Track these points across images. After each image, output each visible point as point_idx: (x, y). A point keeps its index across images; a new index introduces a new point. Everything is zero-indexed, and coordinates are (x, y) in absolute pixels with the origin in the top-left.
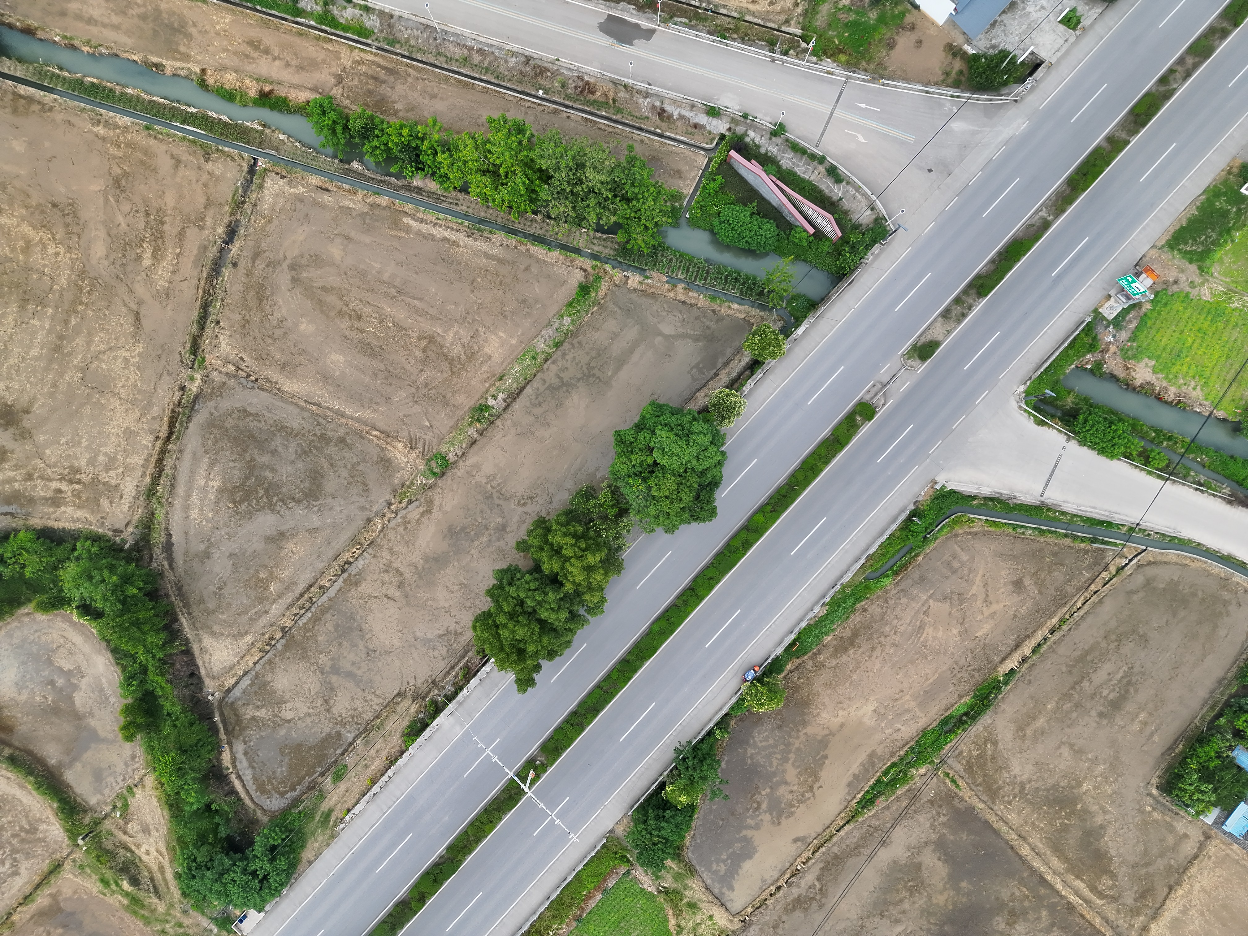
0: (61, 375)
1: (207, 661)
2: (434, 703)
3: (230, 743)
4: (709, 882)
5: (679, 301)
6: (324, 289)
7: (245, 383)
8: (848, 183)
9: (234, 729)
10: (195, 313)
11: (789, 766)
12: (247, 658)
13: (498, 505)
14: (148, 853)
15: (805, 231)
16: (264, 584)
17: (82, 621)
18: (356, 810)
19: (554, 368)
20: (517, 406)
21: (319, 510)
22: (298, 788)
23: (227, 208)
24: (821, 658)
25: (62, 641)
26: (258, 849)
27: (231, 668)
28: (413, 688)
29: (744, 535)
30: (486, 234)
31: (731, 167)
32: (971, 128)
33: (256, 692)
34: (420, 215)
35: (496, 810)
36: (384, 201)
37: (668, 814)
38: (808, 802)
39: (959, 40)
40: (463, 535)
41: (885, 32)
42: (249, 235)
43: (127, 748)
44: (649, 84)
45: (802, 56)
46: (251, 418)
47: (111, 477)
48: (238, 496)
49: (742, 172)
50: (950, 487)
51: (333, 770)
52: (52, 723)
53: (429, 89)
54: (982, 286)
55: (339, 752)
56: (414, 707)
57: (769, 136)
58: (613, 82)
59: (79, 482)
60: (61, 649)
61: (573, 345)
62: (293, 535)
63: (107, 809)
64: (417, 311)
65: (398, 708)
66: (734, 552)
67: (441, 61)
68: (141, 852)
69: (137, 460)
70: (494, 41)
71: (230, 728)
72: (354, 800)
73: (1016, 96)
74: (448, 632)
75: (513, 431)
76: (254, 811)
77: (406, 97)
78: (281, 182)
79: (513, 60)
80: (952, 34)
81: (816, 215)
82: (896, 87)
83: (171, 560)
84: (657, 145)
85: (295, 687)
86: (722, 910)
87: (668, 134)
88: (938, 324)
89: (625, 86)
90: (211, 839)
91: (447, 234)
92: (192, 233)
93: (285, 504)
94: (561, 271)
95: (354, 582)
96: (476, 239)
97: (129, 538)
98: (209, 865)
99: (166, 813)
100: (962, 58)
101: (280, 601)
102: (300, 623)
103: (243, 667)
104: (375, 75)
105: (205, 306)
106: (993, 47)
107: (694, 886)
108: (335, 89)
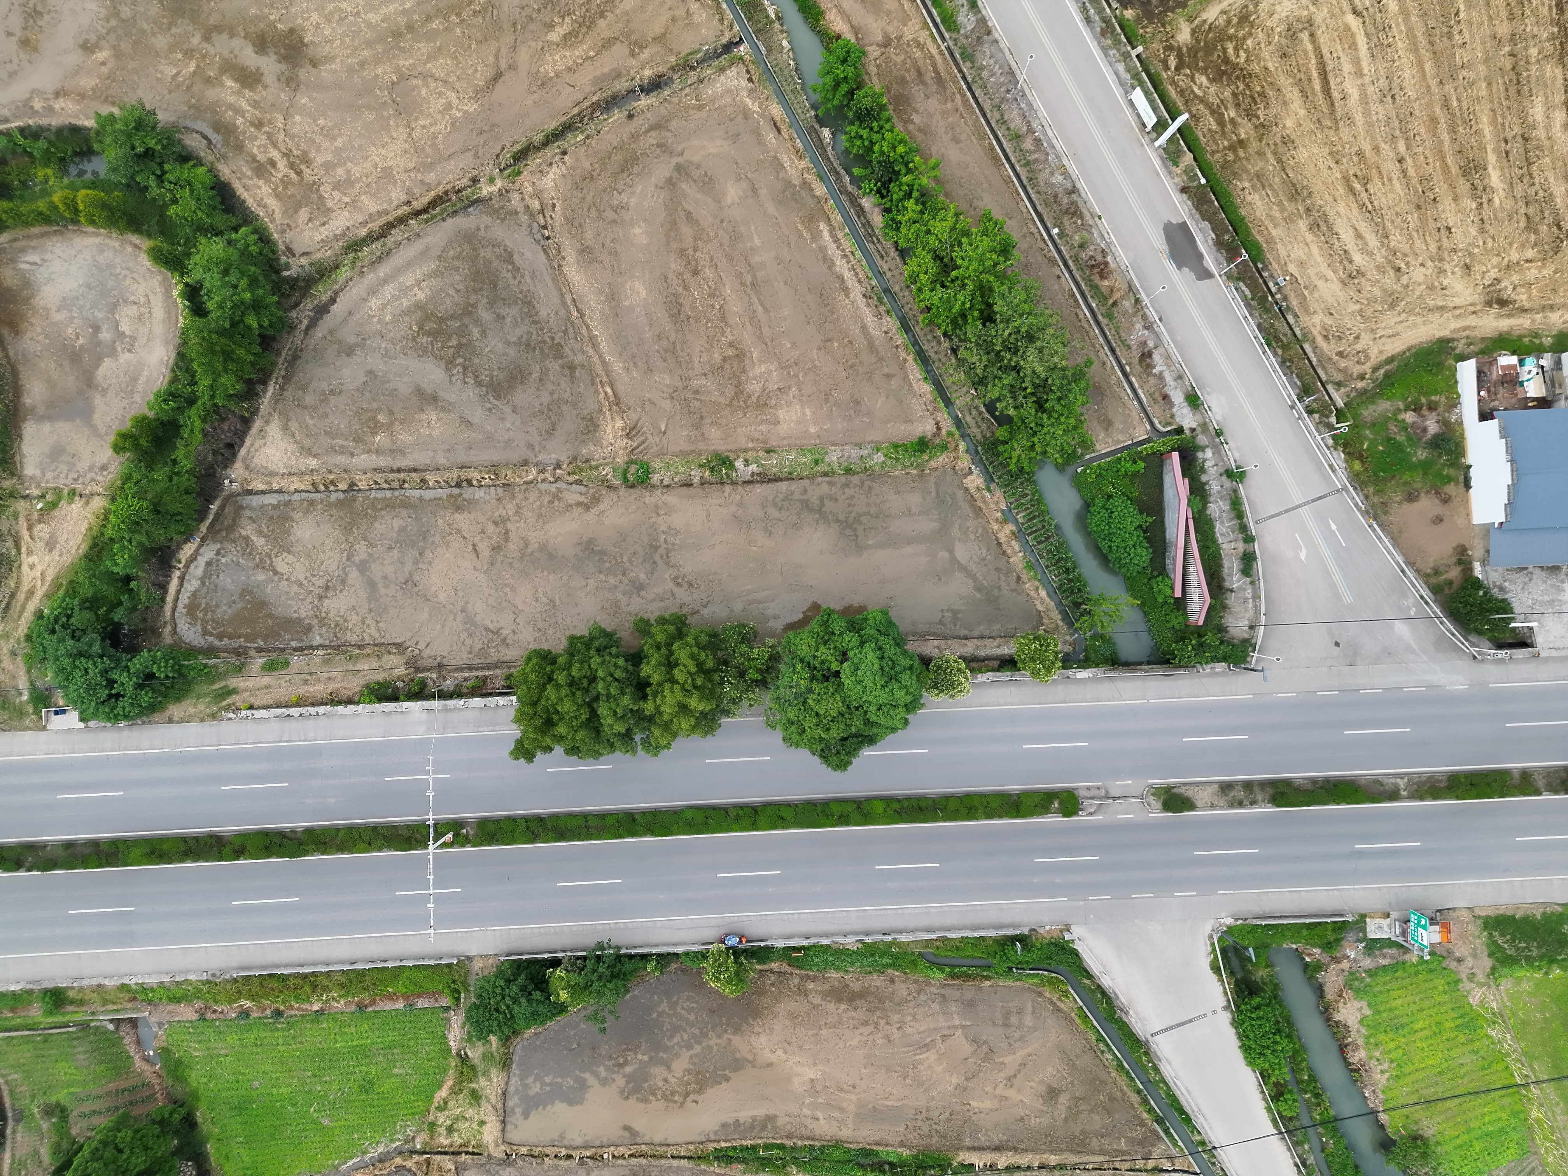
0: (378, 62)
1: (256, 446)
2: (423, 684)
3: (203, 540)
4: (512, 1089)
5: (997, 539)
6: (689, 215)
7: (535, 230)
8: (1252, 583)
9: (220, 531)
10: (552, 125)
11: (686, 1054)
12: (294, 479)
13: (654, 562)
14: (32, 567)
15: (1172, 588)
16: (376, 427)
17: (179, 300)
18: (259, 714)
19: (825, 488)
20: (759, 489)
21: (490, 410)
22: (226, 641)
23: (673, 59)
24: (811, 986)
25: (142, 300)
26: (138, 663)
27: (272, 474)
28: (417, 652)
29: (851, 808)
30: (882, 309)
31: (1161, 466)
32: (1412, 642)
33: (272, 518)
34: (840, 235)
35: (385, 837)
36: (820, 189)
37: (537, 995)
38: (671, 1104)
39: (1476, 552)
40: (597, 558)
41: (1417, 480)
42: (670, 102)
43: (106, 454)
44: (1160, 319)
45: (1322, 428)
46: (510, 267)
47: (332, 197)
48: (429, 326)
49: (1168, 480)
50: (1078, 946)
51: (273, 655)
52: (61, 365)
53: (958, 130)
54: (1282, 794)
55: (294, 644)
56: (401, 671)
57: (1222, 470)
58: (1130, 286)
59: (299, 173)
60: (135, 307)
61: (862, 484)
62: (444, 409)
63: (35, 492)
64: (753, 317)
65: (386, 657)
66: (827, 816)
67: (994, 116)
68: (26, 560)
69: (371, 205)
70: (1060, 145)
71: (217, 527)
72: (265, 702)
73: (1479, 653)
74: (497, 632)
75: (733, 508)
76: (166, 623)
77: (931, 116)
78: (744, 83)
79: (1060, 178)
80: (1477, 541)
81: (1196, 584)
82: (1379, 538)
83: (313, 323)
84: (1113, 380)
85: (310, 546)
86: (499, 1126)
87: (1134, 380)
88: (1210, 790)
89: (1137, 301)
90: (102, 611)
91: (847, 275)
92: (620, 50)
93: (464, 374)
94: (917, 408)
95: (458, 505)
96: (868, 305)
97: (295, 267)
98: (78, 634)
99: (84, 547)
100: (1464, 571)
101: (374, 457)
102: (373, 494)
103: (284, 483)
104: (923, 70)
105: (568, 128)
106: (1502, 589)
107: (495, 1080)
108: (874, 47)
